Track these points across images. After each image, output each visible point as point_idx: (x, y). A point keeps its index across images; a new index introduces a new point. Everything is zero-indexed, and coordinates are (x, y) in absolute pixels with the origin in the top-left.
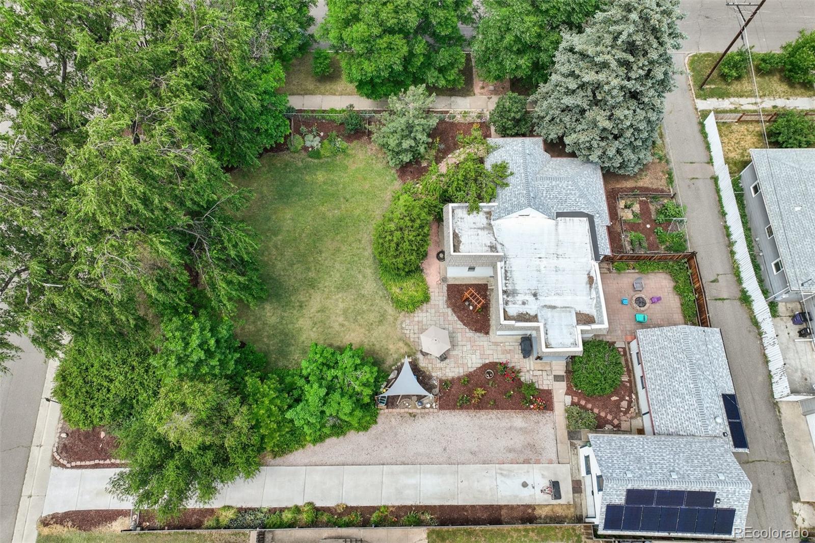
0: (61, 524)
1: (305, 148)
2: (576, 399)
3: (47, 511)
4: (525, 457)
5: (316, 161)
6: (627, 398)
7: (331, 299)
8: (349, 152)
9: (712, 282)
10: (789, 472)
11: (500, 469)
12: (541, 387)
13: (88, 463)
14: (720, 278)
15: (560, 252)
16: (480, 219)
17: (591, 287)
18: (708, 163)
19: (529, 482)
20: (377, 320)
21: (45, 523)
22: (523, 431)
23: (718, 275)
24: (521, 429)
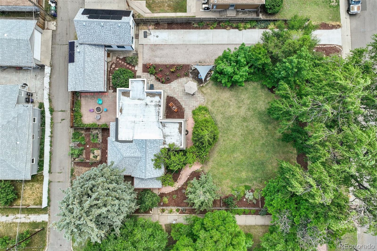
0: (333, 25)
1: (252, 191)
2: (133, 68)
3: (339, 30)
4: (156, 47)
5: (247, 184)
6: (112, 69)
7: (236, 112)
8: (230, 189)
9: (64, 119)
10: (54, 40)
11: (166, 42)
12: (147, 73)
13: (328, 46)
14: (60, 121)
15: (133, 124)
16: (169, 141)
17: (122, 108)
18: (51, 182)
19: (155, 38)
20: (215, 103)
21: (339, 26)
22: (156, 56)
23: (61, 123)
24: (157, 57)
